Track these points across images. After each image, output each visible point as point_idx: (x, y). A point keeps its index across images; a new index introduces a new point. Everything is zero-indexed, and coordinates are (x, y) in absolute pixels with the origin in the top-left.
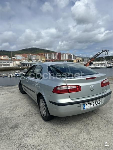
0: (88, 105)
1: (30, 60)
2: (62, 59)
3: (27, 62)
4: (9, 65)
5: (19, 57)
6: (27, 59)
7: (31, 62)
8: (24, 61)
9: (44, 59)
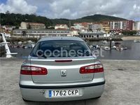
0: (56, 93)
1: (91, 30)
2: (134, 29)
3: (86, 32)
4: (66, 35)
5: (78, 26)
6: (87, 28)
7: (91, 32)
8: (83, 31)
9: (107, 28)
